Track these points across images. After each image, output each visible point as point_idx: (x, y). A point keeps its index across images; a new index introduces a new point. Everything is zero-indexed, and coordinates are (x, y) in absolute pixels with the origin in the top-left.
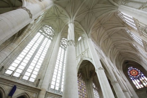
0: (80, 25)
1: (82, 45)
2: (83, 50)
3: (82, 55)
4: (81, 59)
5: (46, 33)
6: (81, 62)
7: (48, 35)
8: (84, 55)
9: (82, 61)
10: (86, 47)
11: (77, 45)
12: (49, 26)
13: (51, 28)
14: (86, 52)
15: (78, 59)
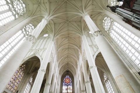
0: (53, 26)
1: (44, 42)
2: (42, 48)
3: (37, 50)
4: (35, 54)
5: (13, 7)
6: (32, 56)
7: (15, 11)
8: (39, 52)
9: (34, 56)
10: (46, 47)
11: (40, 39)
12: (24, 3)
13: (24, 5)
14: (43, 50)
15: (32, 52)
